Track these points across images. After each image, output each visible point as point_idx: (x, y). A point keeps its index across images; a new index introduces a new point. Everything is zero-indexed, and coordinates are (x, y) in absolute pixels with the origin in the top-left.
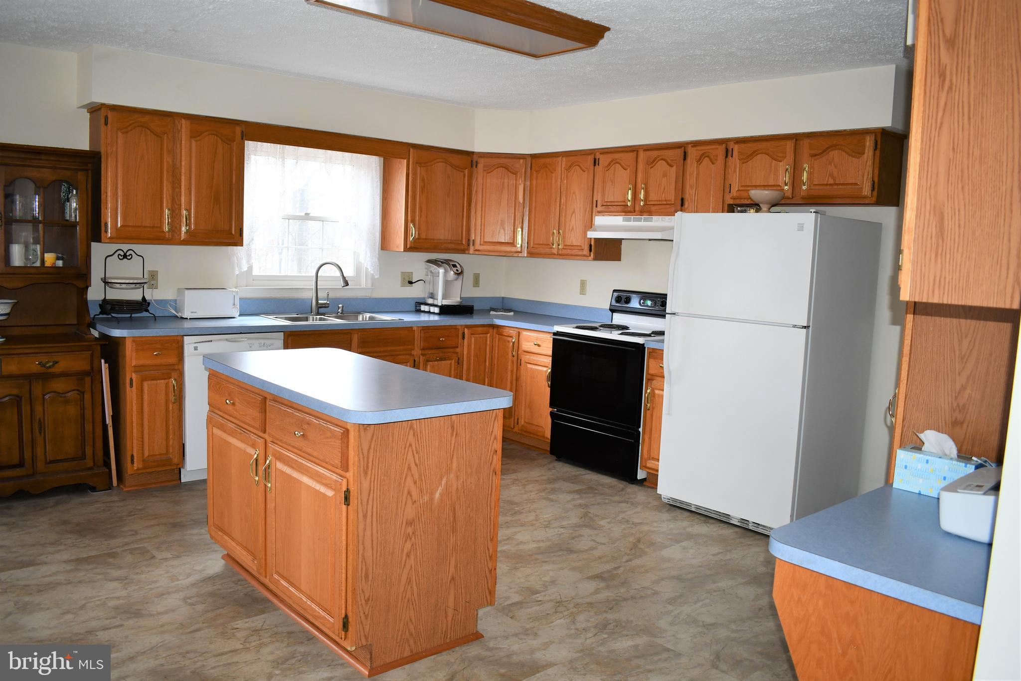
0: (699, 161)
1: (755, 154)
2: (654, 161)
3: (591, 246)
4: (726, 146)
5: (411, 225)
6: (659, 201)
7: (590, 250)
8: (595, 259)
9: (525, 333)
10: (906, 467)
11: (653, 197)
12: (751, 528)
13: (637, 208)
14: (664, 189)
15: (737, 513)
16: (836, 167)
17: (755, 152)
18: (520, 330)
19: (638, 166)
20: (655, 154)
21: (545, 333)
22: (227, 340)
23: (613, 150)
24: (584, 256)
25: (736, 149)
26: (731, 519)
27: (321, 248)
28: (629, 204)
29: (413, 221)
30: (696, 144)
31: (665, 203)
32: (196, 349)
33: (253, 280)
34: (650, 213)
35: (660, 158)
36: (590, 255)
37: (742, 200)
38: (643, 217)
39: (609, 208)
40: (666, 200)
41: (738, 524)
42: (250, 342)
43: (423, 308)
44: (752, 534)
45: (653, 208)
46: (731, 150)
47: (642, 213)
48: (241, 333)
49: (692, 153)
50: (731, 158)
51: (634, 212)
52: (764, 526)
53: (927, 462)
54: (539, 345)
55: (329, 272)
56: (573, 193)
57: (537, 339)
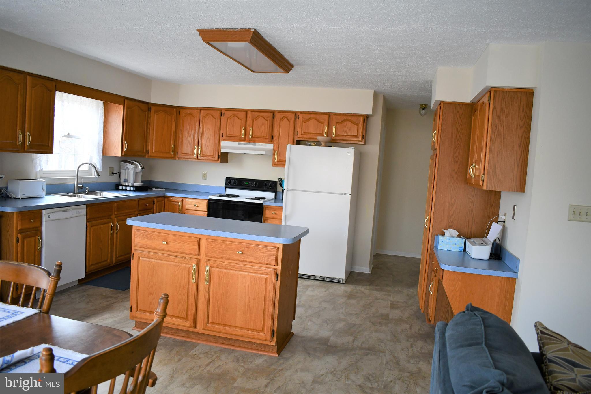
0: (282, 119)
1: (310, 119)
2: (257, 117)
3: (219, 156)
4: (296, 114)
5: (125, 142)
6: (260, 136)
7: (219, 158)
8: (221, 162)
9: (187, 200)
10: (443, 242)
11: (256, 134)
12: (325, 280)
13: (247, 138)
14: (263, 131)
15: (318, 274)
16: (347, 128)
17: (310, 118)
18: (183, 199)
19: (247, 118)
20: (258, 114)
21: (201, 200)
22: (63, 211)
23: (232, 109)
24: (215, 160)
25: (301, 116)
26: (316, 277)
27: (74, 154)
28: (243, 136)
29: (126, 140)
30: (280, 112)
31: (263, 137)
32: (49, 217)
33: (43, 174)
34: (254, 142)
35: (260, 116)
36: (218, 160)
37: (303, 139)
38: (250, 143)
39: (230, 138)
40: (264, 136)
41: (319, 279)
42: (73, 211)
43: (121, 188)
44: (327, 282)
45: (257, 139)
46: (298, 116)
47: (250, 141)
48: (69, 206)
49: (278, 116)
50: (298, 120)
51: (245, 140)
52: (331, 278)
53: (450, 239)
54: (197, 206)
55: (86, 168)
56: (208, 129)
57: (196, 203)
